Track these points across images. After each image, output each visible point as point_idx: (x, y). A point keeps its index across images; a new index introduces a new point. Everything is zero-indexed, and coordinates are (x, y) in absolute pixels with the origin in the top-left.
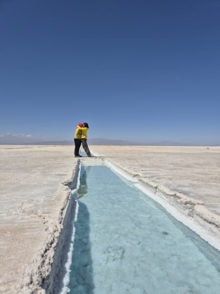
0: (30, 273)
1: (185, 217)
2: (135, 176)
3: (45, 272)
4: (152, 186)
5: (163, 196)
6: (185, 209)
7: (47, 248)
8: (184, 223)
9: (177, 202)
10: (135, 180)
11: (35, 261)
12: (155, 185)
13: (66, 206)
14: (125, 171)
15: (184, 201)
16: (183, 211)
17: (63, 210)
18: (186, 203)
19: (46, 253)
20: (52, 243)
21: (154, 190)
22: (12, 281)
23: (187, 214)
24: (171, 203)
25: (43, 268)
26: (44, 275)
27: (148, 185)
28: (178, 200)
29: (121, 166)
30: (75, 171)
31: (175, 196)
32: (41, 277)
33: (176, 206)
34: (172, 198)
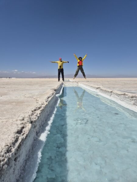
0: (23, 117)
1: (132, 106)
2: (97, 88)
3: (33, 118)
4: (108, 92)
5: (116, 96)
6: (131, 100)
7: (36, 109)
8: (130, 109)
9: (126, 97)
10: (98, 91)
11: (27, 112)
12: (110, 91)
13: (51, 97)
14: (91, 86)
15: (131, 96)
16: (129, 102)
17: (49, 97)
18: (132, 97)
19: (35, 111)
20: (39, 108)
21: (110, 94)
22: (11, 118)
23: (132, 104)
24: (122, 99)
25: (32, 116)
26: (32, 120)
27: (106, 92)
28: (127, 96)
29: (89, 84)
30: (59, 86)
31: (124, 94)
32: (31, 120)
33: (125, 100)
34: (122, 96)
